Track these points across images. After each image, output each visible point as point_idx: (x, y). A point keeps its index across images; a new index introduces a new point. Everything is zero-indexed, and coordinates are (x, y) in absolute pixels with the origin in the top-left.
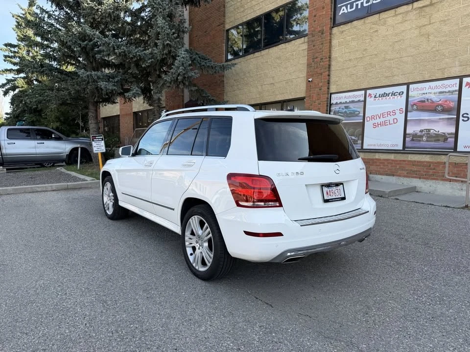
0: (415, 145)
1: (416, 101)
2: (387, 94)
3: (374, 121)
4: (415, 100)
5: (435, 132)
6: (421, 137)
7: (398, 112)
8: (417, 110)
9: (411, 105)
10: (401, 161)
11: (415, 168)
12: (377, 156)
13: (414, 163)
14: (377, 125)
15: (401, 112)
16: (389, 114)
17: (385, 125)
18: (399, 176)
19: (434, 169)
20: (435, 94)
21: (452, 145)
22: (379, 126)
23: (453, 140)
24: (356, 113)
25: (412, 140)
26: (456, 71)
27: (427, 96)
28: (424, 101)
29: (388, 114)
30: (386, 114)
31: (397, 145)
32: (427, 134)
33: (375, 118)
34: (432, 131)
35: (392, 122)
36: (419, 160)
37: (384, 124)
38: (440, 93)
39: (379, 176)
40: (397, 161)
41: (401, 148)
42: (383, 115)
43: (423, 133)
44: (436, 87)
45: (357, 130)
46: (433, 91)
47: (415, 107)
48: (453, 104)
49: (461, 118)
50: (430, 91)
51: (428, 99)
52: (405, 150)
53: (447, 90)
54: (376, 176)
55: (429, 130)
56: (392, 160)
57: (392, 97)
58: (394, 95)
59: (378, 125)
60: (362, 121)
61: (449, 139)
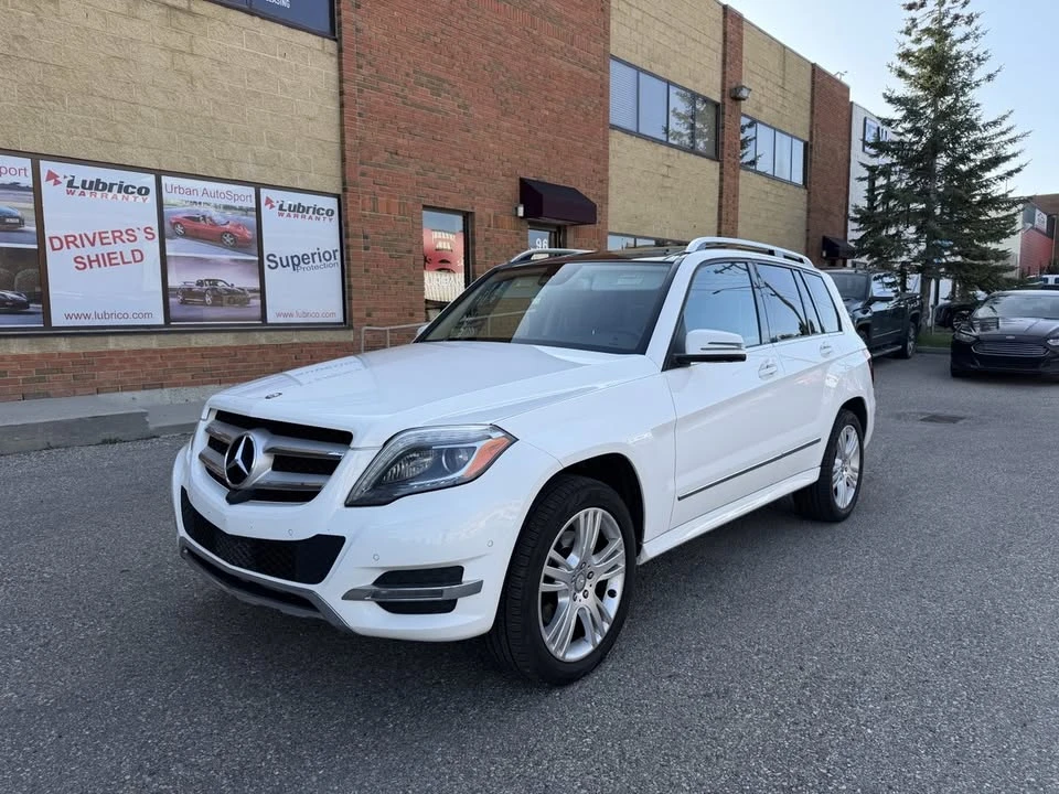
0: (191, 314)
1: (180, 216)
2: (104, 184)
3: (75, 253)
4: (180, 213)
5: (226, 287)
6: (201, 295)
7: (141, 235)
8: (185, 235)
9: (171, 223)
10: (175, 350)
11: (207, 364)
12: (112, 344)
13: (205, 353)
14: (86, 261)
15: (150, 236)
16: (117, 236)
17: (111, 265)
18: (176, 385)
19: (244, 360)
20: (216, 207)
21: (258, 313)
22: (95, 264)
23: (259, 301)
24: (8, 220)
25: (183, 302)
26: (250, 172)
27: (202, 209)
28: (198, 220)
29: (114, 238)
30: (110, 235)
31: (149, 315)
32: (213, 289)
33: (78, 242)
34: (220, 284)
35: (128, 257)
36: (211, 344)
37: (108, 259)
38: (227, 207)
39: (125, 394)
40: (163, 351)
41: (160, 320)
42: (101, 239)
43: (204, 287)
44: (217, 194)
45: (19, 275)
46: (213, 201)
47: (179, 229)
48: (250, 234)
49: (266, 263)
50: (205, 199)
51: (204, 216)
52: (170, 326)
53: (238, 204)
54: (117, 395)
55: (215, 282)
56: (155, 351)
57: (120, 196)
58: (126, 192)
59: (90, 262)
60: (35, 247)
61: (252, 301)
